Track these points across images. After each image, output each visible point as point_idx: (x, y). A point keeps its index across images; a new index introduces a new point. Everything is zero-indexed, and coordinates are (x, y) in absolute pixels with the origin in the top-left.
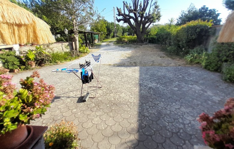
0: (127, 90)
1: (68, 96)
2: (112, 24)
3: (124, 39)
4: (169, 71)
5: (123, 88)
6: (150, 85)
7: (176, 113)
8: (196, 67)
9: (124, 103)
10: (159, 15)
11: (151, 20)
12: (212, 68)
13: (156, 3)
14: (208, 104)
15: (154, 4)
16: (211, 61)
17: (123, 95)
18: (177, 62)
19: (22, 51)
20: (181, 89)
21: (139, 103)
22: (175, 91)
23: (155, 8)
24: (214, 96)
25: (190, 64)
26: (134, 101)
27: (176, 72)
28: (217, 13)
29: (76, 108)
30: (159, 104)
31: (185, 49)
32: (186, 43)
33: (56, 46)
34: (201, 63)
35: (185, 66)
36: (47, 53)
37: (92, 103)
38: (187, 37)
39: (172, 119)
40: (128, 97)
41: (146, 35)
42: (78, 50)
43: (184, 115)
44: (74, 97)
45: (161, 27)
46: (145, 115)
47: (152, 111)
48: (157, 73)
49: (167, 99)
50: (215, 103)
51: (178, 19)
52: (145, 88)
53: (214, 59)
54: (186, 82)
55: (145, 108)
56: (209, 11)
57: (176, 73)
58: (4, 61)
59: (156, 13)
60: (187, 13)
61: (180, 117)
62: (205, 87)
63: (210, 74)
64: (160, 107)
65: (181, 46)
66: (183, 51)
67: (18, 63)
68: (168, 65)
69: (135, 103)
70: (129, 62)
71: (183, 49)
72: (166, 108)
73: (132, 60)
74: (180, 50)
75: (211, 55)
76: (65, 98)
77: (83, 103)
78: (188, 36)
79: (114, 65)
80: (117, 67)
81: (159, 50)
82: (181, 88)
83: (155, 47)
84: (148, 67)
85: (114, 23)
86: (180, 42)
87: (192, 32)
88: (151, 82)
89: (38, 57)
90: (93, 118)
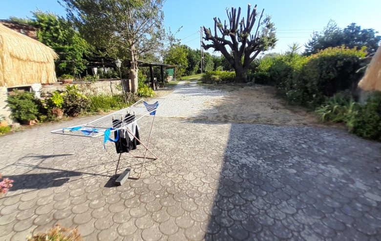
0: (199, 166)
1: (94, 173)
2: (197, 53)
3: (214, 76)
4: (283, 134)
5: (194, 163)
6: (243, 161)
7: (286, 224)
8: (336, 128)
9: (187, 193)
10: (273, 39)
11: (260, 46)
12: (367, 133)
13: (268, 19)
14: (355, 209)
15: (265, 21)
16: (366, 120)
17: (190, 177)
18: (301, 117)
19: (45, 92)
20: (302, 171)
21: (216, 196)
22: (289, 175)
23: (266, 28)
24: (370, 191)
25: (324, 122)
26: (207, 190)
27: (296, 137)
28: (376, 35)
29: (99, 198)
30: (254, 200)
31: (316, 96)
32: (318, 85)
33: (101, 86)
34: (346, 122)
35: (316, 126)
36: (84, 96)
37: (130, 190)
38: (319, 76)
39: (275, 237)
40: (199, 182)
41: (251, 70)
42: (136, 92)
43: (301, 230)
44: (104, 174)
45: (278, 58)
46: (223, 223)
47: (238, 215)
48: (260, 137)
49: (272, 193)
50: (370, 207)
51: (308, 45)
52: (234, 165)
53: (371, 117)
54: (315, 158)
55: (225, 208)
56: (363, 31)
57: (296, 140)
58: (14, 107)
59: (268, 35)
60: (323, 35)
61: (293, 236)
62: (350, 171)
63: (363, 145)
64: (254, 209)
65: (309, 89)
66: (313, 99)
67: (36, 111)
68: (284, 122)
69: (208, 195)
70: (216, 115)
71: (314, 96)
72: (268, 211)
73: (221, 111)
74: (308, 96)
75: (366, 108)
76: (89, 175)
77: (115, 188)
78: (321, 74)
79: (189, 120)
80: (194, 124)
81: (272, 96)
82: (303, 169)
83: (264, 91)
84: (247, 126)
85: (200, 51)
86: (307, 83)
87: (328, 68)
88: (246, 153)
89: (68, 102)
90: (123, 221)
